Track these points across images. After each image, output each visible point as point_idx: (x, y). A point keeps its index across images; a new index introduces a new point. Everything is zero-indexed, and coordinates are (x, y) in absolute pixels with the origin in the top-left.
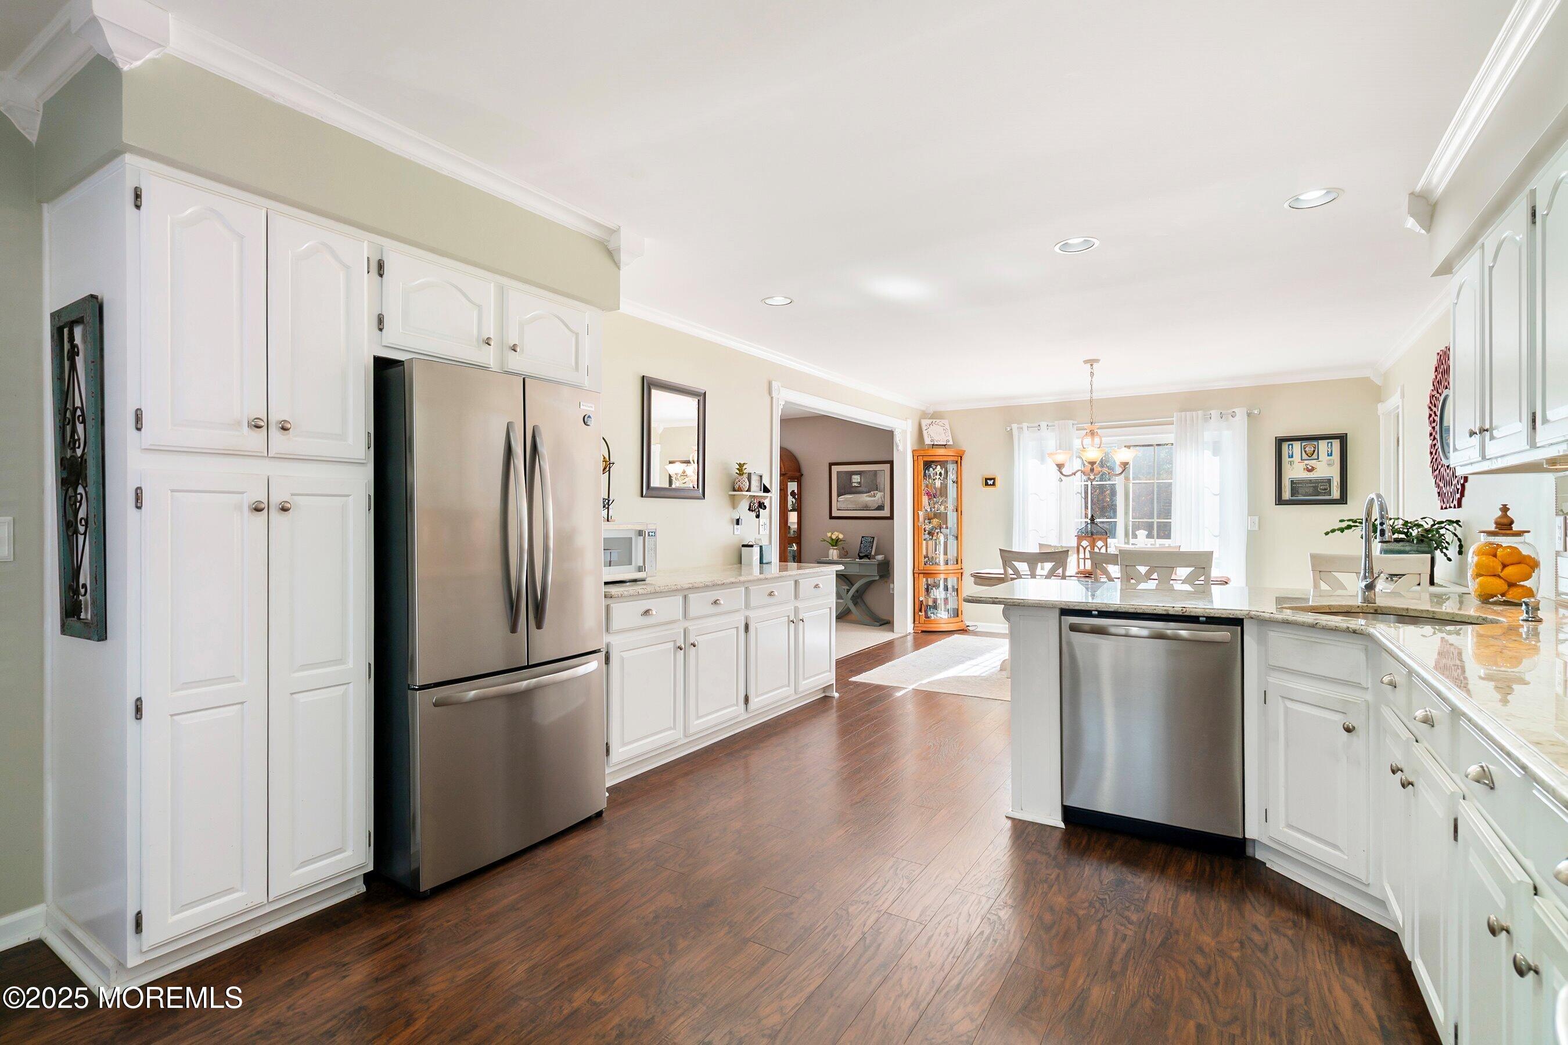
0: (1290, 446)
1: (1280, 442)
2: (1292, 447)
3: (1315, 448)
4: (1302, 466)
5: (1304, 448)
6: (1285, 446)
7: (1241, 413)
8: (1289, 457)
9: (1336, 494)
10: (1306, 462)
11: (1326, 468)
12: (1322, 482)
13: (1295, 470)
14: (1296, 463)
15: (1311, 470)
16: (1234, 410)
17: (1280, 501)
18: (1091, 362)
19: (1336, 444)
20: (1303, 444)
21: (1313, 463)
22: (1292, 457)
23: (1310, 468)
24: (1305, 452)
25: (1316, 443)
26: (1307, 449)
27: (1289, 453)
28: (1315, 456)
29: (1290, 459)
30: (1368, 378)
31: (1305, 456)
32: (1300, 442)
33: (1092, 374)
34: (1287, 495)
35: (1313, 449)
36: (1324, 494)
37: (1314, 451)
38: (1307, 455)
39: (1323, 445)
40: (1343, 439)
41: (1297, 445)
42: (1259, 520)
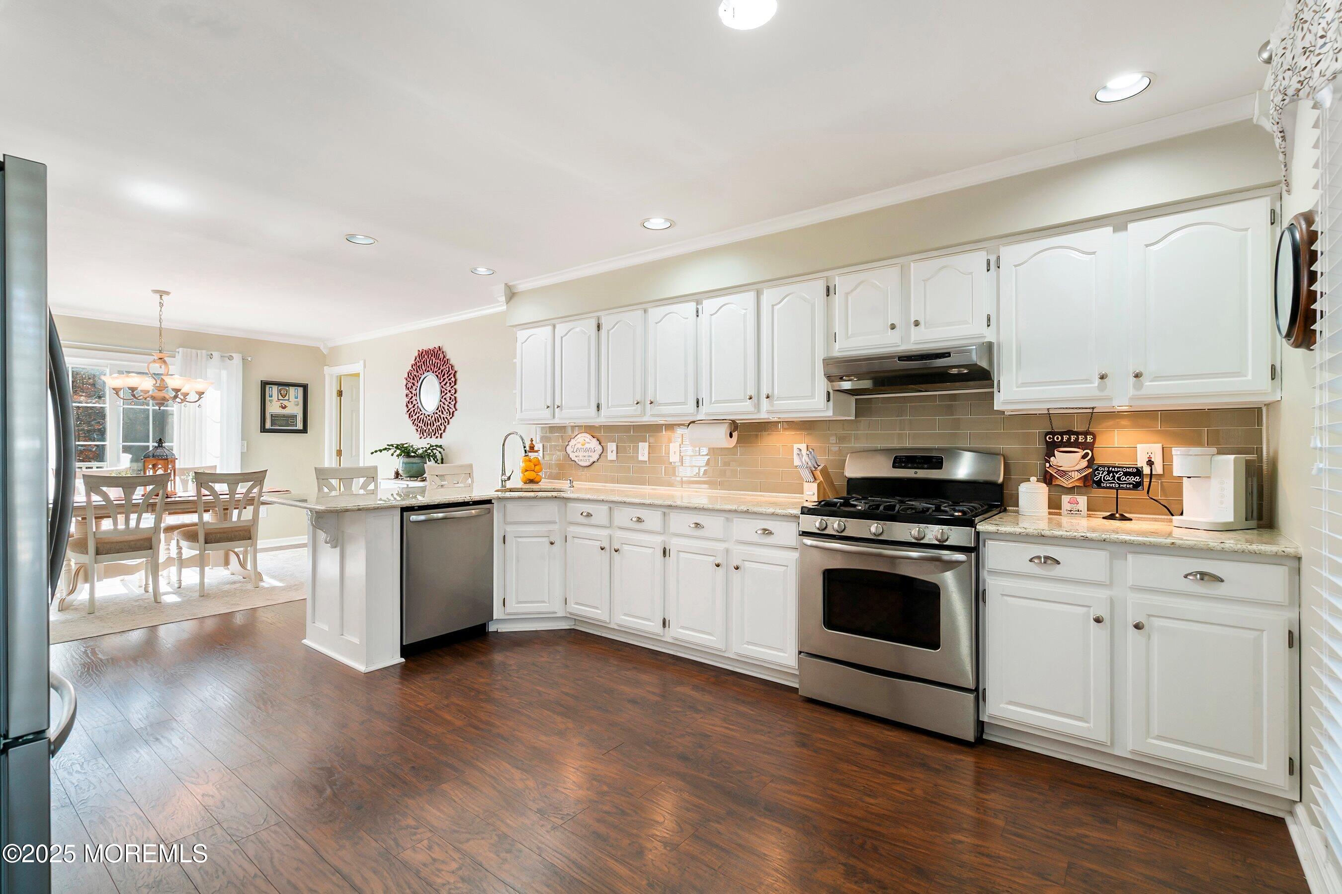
0: (271, 389)
1: (264, 384)
2: (272, 390)
3: (287, 392)
4: (279, 404)
5: (280, 391)
6: (268, 387)
7: (237, 357)
8: (270, 397)
9: (300, 426)
10: (281, 401)
11: (294, 408)
12: (291, 417)
13: (274, 408)
14: (274, 401)
15: (284, 407)
16: (231, 354)
17: (264, 430)
18: (162, 293)
19: (301, 390)
20: (279, 388)
21: (285, 403)
22: (272, 397)
23: (284, 406)
24: (281, 394)
25: (288, 388)
26: (282, 392)
27: (269, 394)
28: (287, 398)
29: (270, 398)
30: (318, 348)
31: (280, 397)
32: (277, 386)
33: (161, 305)
34: (268, 425)
35: (286, 392)
36: (292, 425)
37: (287, 394)
38: (282, 396)
39: (292, 390)
40: (305, 387)
41: (275, 388)
42: (247, 443)
